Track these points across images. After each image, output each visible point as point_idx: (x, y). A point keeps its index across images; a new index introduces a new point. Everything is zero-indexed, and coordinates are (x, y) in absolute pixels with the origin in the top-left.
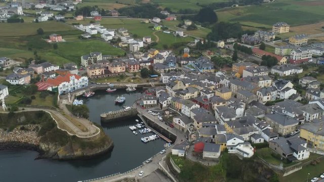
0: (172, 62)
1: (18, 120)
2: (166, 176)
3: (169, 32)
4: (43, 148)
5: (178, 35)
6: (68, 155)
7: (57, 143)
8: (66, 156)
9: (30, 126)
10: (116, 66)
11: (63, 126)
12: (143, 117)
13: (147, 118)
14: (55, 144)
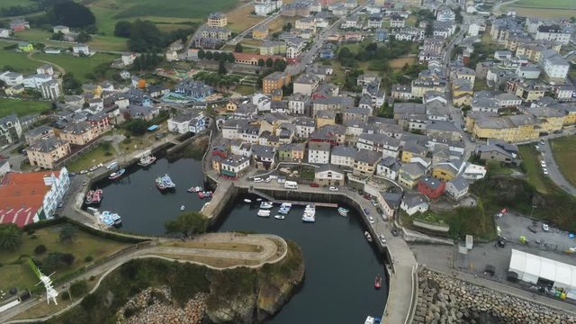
0: (146, 98)
1: (105, 304)
2: (427, 243)
3: (59, 52)
4: (226, 317)
5: (81, 54)
6: (276, 300)
7: (239, 294)
8: (276, 304)
9: (136, 301)
10: (85, 131)
11: (219, 262)
12: (261, 191)
13: (271, 191)
14: (239, 298)
